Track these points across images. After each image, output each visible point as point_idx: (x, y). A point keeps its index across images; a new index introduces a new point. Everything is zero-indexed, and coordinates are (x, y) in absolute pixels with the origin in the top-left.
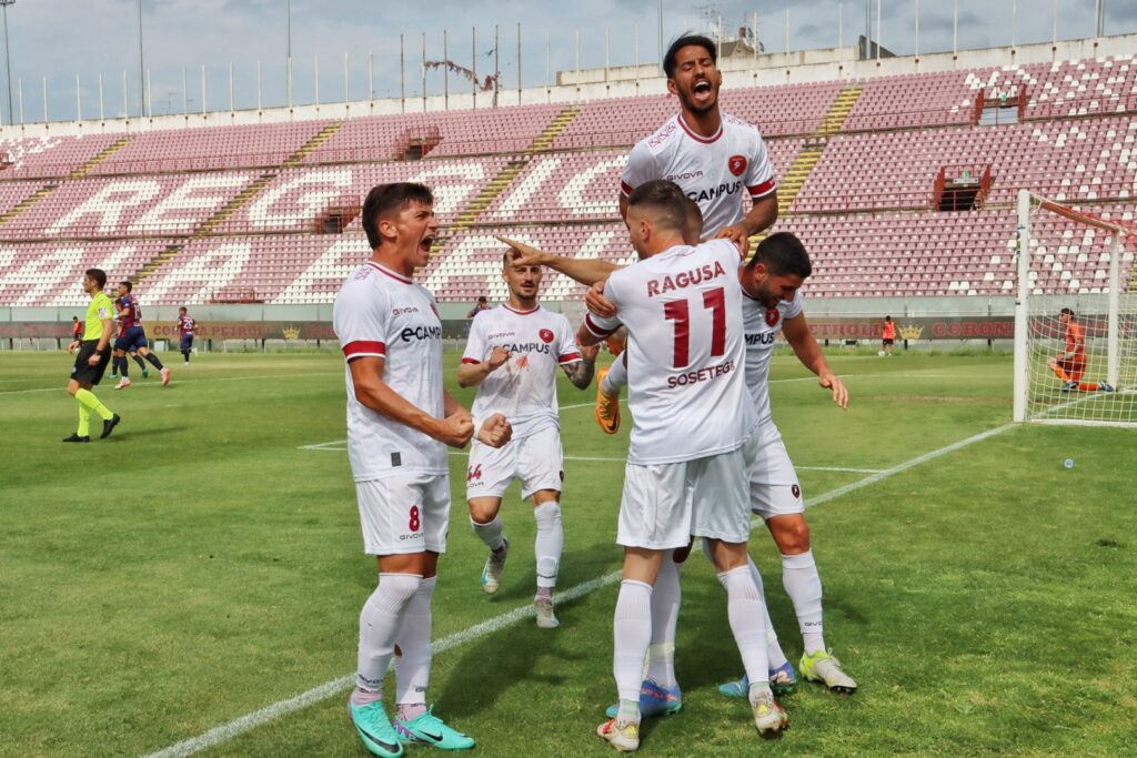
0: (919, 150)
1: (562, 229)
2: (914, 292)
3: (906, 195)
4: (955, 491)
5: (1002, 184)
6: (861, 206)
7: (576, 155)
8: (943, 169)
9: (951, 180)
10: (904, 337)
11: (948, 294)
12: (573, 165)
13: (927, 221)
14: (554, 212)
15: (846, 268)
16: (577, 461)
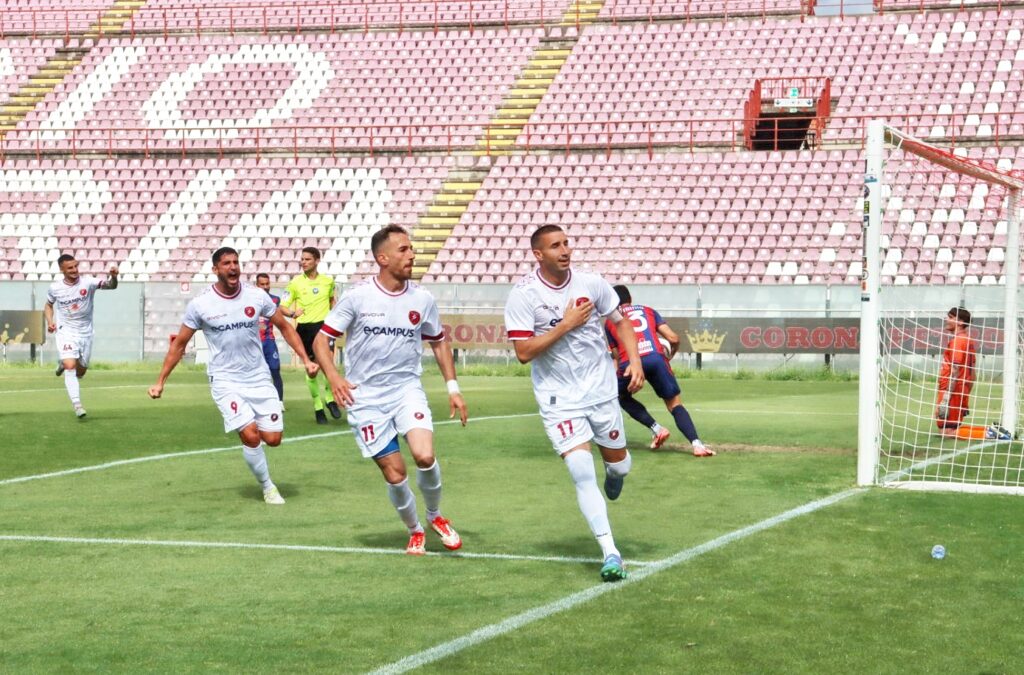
0: (722, 52)
1: (148, 163)
2: (712, 277)
3: (701, 122)
4: (764, 595)
5: (849, 109)
6: (631, 139)
7: (171, 41)
8: (758, 83)
9: (771, 102)
10: (696, 348)
11: (765, 281)
12: (167, 58)
13: (733, 166)
14: (133, 135)
15: (607, 238)
16: (160, 547)
